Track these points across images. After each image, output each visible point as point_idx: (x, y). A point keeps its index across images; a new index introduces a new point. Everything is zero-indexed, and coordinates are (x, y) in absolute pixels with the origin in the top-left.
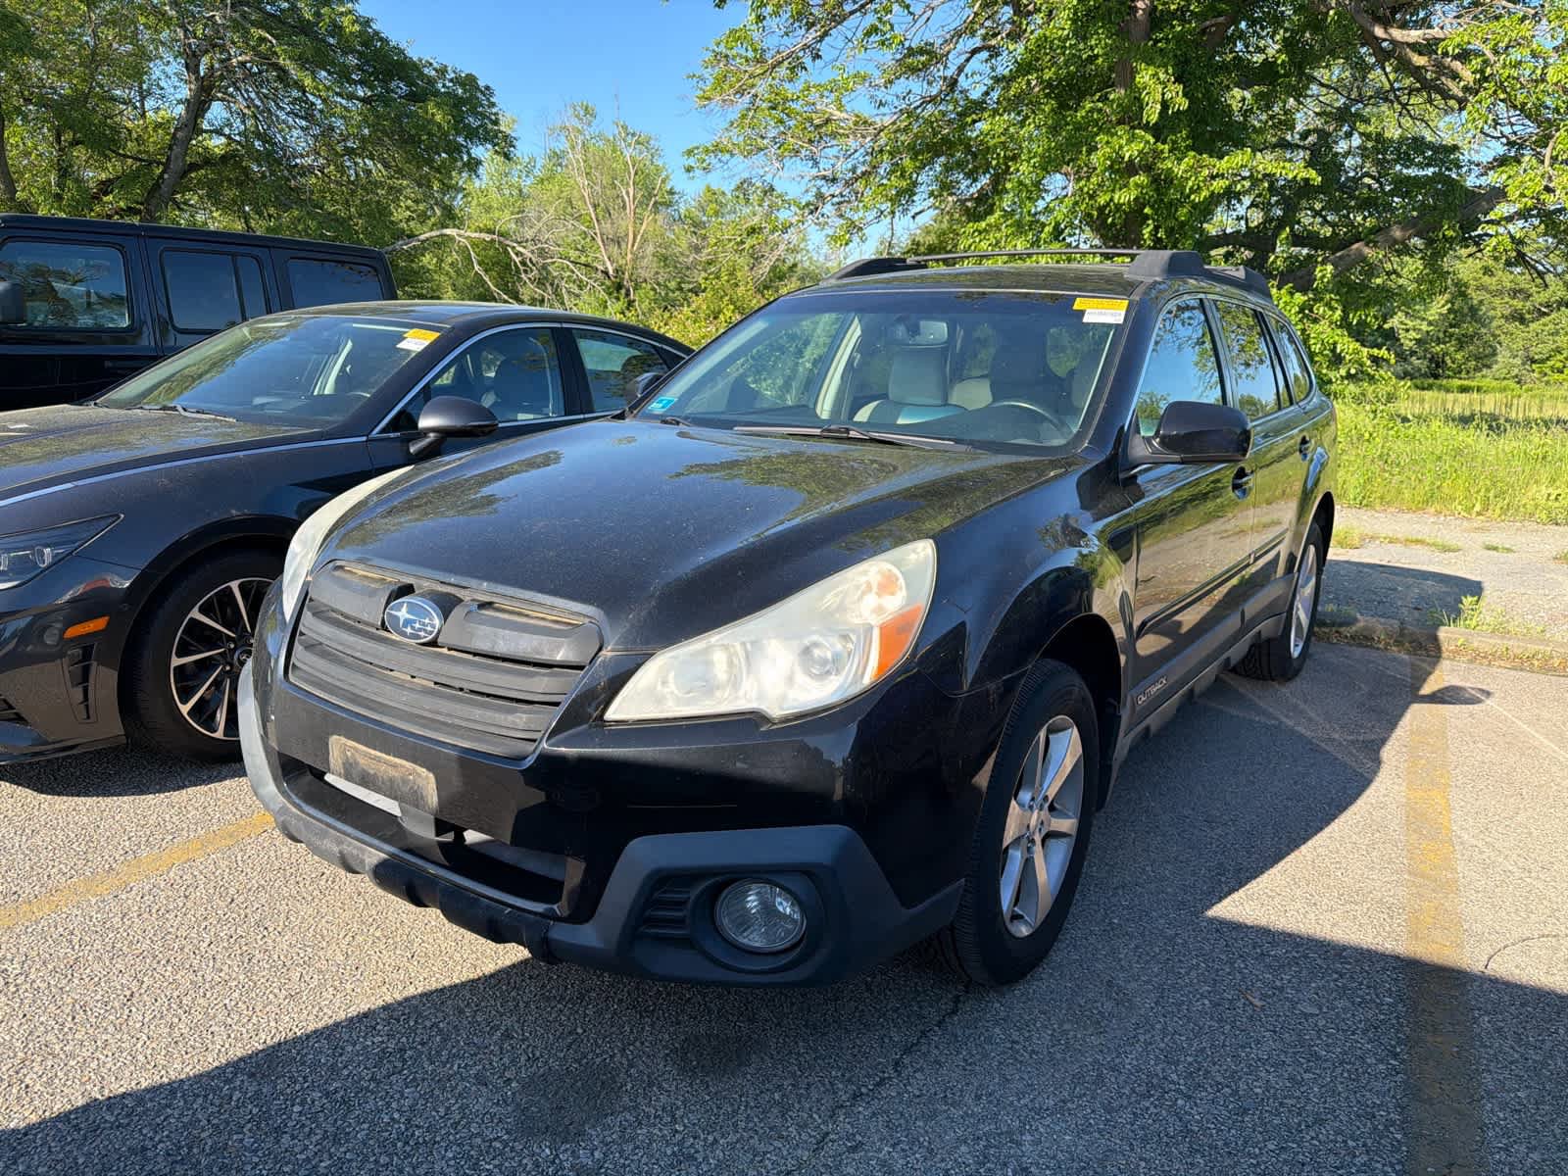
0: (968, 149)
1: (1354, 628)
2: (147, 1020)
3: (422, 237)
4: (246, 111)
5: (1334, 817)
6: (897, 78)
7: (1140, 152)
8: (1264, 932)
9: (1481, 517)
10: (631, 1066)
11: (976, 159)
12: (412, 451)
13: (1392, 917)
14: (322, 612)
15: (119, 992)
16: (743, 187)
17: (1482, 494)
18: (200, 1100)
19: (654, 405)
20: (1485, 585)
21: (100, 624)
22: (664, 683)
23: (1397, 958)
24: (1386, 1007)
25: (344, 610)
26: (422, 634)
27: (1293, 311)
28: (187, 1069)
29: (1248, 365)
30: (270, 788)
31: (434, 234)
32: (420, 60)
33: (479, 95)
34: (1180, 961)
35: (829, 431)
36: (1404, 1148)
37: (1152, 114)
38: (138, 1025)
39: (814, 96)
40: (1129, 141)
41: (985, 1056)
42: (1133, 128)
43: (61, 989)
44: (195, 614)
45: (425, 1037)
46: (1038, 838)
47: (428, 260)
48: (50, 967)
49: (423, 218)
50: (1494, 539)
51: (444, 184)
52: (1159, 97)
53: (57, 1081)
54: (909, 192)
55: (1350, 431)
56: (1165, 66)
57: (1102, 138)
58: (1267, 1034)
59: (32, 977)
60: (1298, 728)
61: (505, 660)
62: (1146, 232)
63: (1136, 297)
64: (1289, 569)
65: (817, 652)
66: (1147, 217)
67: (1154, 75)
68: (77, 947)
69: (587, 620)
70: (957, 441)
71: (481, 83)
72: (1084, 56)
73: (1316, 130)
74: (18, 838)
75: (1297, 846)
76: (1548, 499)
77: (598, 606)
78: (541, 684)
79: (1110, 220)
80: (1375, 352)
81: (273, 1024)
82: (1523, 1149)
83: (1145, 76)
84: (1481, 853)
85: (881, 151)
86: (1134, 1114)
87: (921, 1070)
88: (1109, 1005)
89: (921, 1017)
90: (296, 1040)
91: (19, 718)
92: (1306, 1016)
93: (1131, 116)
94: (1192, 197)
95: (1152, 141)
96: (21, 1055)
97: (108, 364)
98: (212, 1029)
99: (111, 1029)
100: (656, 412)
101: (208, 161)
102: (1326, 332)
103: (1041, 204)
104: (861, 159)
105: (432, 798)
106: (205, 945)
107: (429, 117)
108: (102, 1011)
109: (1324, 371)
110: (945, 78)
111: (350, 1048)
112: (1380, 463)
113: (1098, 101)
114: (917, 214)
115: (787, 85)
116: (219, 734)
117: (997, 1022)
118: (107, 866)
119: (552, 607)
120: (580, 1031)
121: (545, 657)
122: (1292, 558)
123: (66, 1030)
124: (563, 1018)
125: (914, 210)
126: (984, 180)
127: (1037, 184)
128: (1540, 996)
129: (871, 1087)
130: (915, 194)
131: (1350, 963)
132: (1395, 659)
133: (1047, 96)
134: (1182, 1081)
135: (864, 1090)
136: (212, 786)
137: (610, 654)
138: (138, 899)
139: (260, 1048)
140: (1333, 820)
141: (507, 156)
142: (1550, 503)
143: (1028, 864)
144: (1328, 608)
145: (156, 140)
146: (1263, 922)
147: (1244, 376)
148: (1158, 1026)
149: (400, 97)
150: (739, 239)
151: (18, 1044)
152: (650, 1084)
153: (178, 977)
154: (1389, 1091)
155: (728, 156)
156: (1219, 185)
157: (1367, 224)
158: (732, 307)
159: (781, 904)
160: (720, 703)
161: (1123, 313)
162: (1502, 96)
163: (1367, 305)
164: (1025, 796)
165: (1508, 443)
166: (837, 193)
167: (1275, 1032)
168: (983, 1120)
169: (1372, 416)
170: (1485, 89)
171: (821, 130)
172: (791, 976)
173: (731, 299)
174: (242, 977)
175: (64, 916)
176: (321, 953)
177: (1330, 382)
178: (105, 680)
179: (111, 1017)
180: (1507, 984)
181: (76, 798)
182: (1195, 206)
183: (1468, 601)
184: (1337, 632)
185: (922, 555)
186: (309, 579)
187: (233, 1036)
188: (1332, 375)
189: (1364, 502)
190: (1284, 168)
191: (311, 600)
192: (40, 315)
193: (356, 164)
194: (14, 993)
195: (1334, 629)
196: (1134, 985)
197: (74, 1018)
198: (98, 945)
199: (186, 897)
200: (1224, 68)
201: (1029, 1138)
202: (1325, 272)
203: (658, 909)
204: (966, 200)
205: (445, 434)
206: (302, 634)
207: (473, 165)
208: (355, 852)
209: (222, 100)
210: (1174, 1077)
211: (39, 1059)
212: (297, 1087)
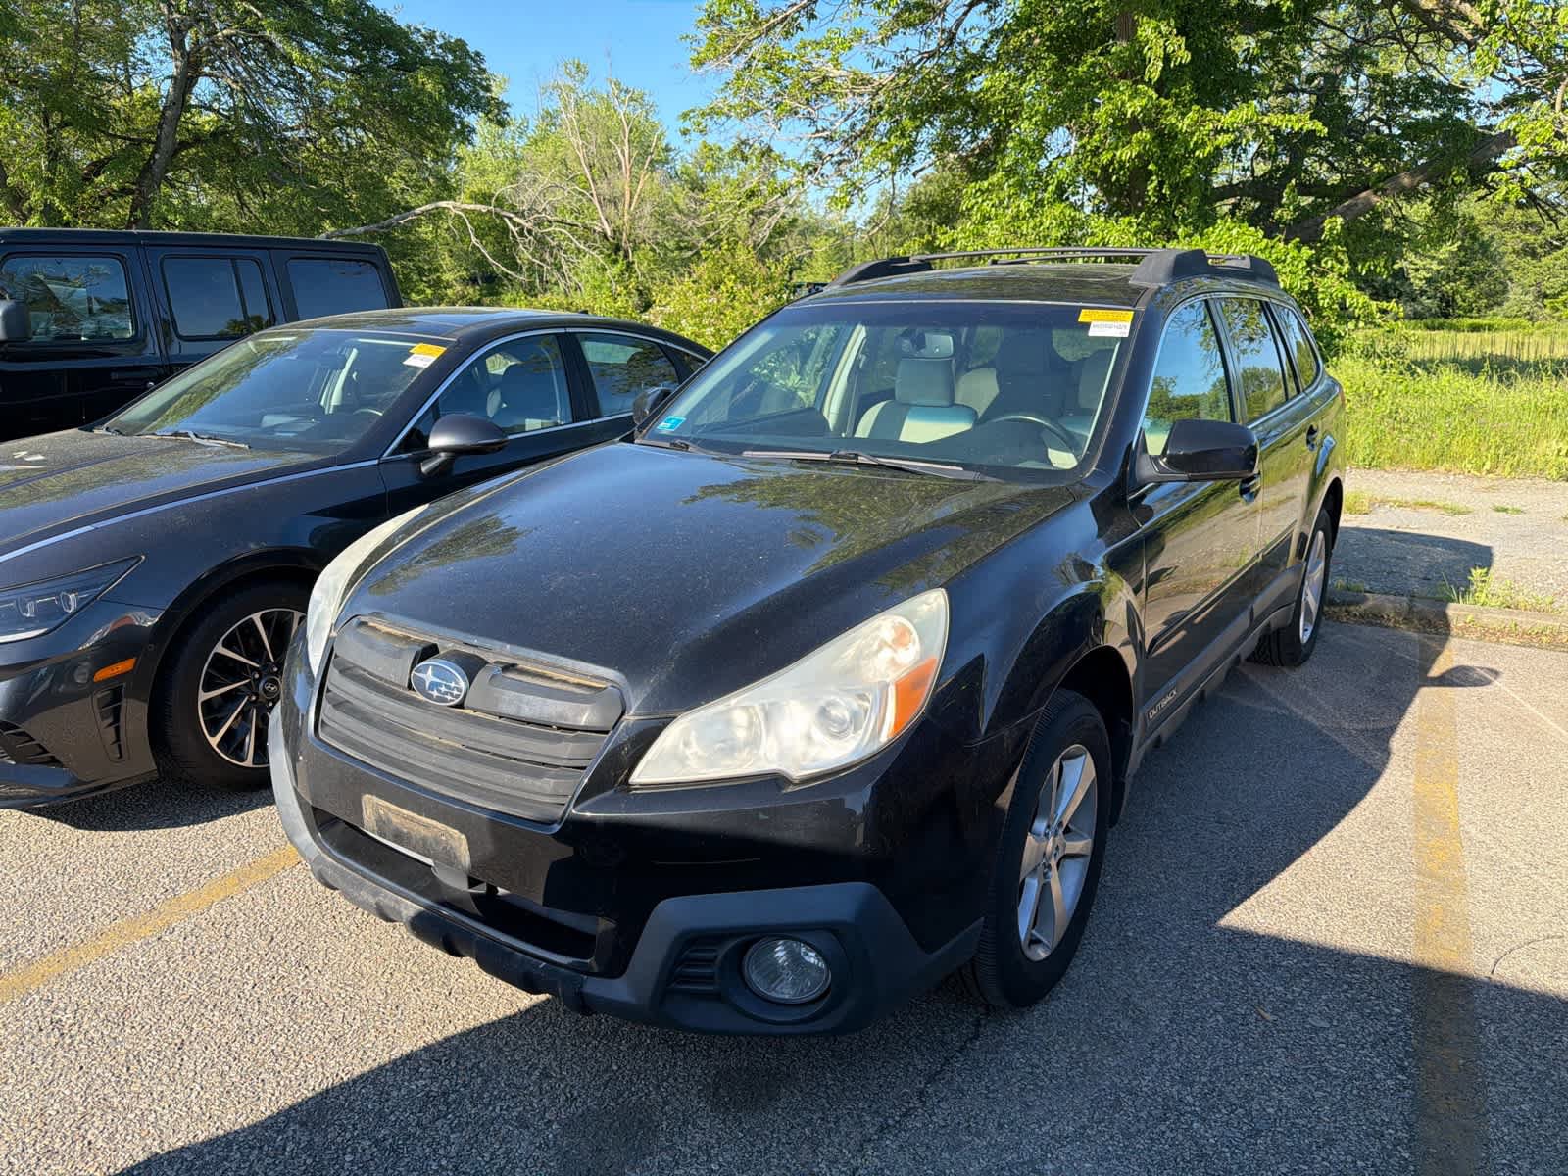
0: (967, 104)
1: (1363, 607)
2: (199, 1068)
3: (418, 210)
4: (234, 86)
5: (1344, 814)
6: (894, 34)
7: (1144, 108)
8: (1276, 941)
9: (1490, 476)
10: (666, 1103)
11: (979, 110)
12: (424, 469)
13: (1399, 922)
14: (349, 669)
15: (170, 1040)
16: (741, 151)
17: (1492, 451)
18: (256, 1152)
19: (662, 425)
20: (1497, 553)
21: (127, 665)
22: (687, 744)
23: (1406, 966)
24: (1394, 1018)
25: (370, 670)
26: (449, 697)
27: (1301, 266)
28: (241, 1120)
29: (1251, 340)
30: (305, 837)
31: (429, 207)
32: (409, 27)
33: (469, 60)
34: (1194, 975)
35: (838, 456)
36: (1412, 1168)
37: (1155, 70)
38: (191, 1075)
39: (810, 53)
40: (1131, 98)
41: (1007, 1083)
42: (1136, 83)
43: (114, 1038)
44: (219, 648)
45: (467, 1079)
46: (1053, 863)
47: (425, 231)
48: (102, 1016)
49: (418, 188)
50: (1501, 499)
51: (437, 153)
52: (1161, 52)
53: (117, 1135)
54: (910, 152)
55: (1359, 388)
56: (1166, 17)
57: (1105, 93)
58: (1279, 1051)
59: (86, 1027)
60: (1310, 718)
61: (529, 723)
62: (1151, 188)
63: (1141, 308)
64: (1300, 553)
65: (834, 712)
66: (1150, 173)
67: (1156, 29)
68: (126, 994)
69: (609, 684)
70: (967, 467)
71: (471, 49)
72: (1084, 9)
73: (1321, 74)
74: (59, 879)
75: (1308, 848)
76: (1558, 454)
77: (620, 670)
78: (566, 750)
79: (1114, 178)
80: (1384, 304)
81: (320, 1069)
82: (1526, 1165)
83: (1147, 30)
84: (1488, 849)
85: (880, 108)
86: (1151, 1139)
87: (945, 1099)
88: (1125, 1025)
89: (943, 1043)
90: (344, 1086)
91: (54, 761)
92: (1316, 1030)
93: (1133, 70)
94: (1197, 153)
95: (1155, 96)
96: (81, 1109)
97: (114, 376)
98: (261, 1077)
99: (165, 1080)
100: (665, 432)
101: (198, 139)
102: (1333, 286)
103: (1043, 163)
104: (860, 117)
105: (465, 857)
106: (249, 987)
107: (420, 86)
108: (155, 1061)
109: (1333, 326)
110: (943, 32)
111: (395, 1093)
112: (1390, 421)
113: (1100, 54)
114: (918, 171)
115: (783, 44)
116: (248, 763)
117: (1017, 1048)
118: (149, 906)
119: (574, 672)
120: (615, 1068)
121: (570, 723)
122: (1303, 537)
123: (122, 1082)
124: (598, 1055)
125: (914, 169)
126: (985, 135)
127: (1040, 142)
128: (1545, 1002)
129: (897, 1119)
130: (915, 153)
131: (1360, 972)
132: (1404, 638)
133: (1048, 49)
134: (1197, 1104)
135: (890, 1122)
136: (244, 815)
137: (632, 718)
138: (181, 940)
139: (310, 1095)
140: (1343, 818)
141: (501, 124)
142: (1561, 459)
143: (1045, 889)
144: (1337, 582)
145: (144, 121)
146: (1274, 931)
147: (1249, 351)
148: (1174, 1045)
149: (389, 66)
150: (738, 203)
151: (78, 1098)
152: (685, 1122)
153: (226, 1022)
154: (1397, 1107)
155: (724, 118)
156: (1223, 140)
157: (1376, 170)
158: (733, 277)
159: (807, 955)
160: (740, 767)
161: (1128, 325)
162: (1513, 39)
163: (1377, 253)
164: (1040, 825)
165: (1523, 392)
166: (836, 151)
167: (1286, 1047)
168: (1007, 1149)
169: (1380, 371)
170: (1495, 32)
171: (819, 88)
172: (820, 1025)
173: (732, 269)
174: (287, 1020)
175: (111, 960)
176: (361, 992)
177: (1339, 336)
178: (136, 713)
179: (165, 1067)
180: (1513, 990)
181: (113, 833)
182: (1199, 161)
183: (1477, 573)
184: (1346, 611)
185: (934, 605)
186: (334, 634)
187: (282, 1083)
188: (1340, 330)
189: (1374, 463)
190: (1289, 120)
191: (336, 656)
192: (44, 327)
193: (348, 136)
194: (69, 1045)
195: (1343, 608)
196: (1149, 1001)
197: (129, 1069)
198: (146, 991)
199: (227, 936)
200: (1228, 14)
201: (1051, 1167)
202: (1334, 224)
203: (689, 966)
204: (967, 156)
205: (455, 452)
206: (329, 691)
207: (465, 134)
208: (392, 904)
209: (209, 75)
210: (1189, 1098)
211: (99, 1114)
212: (348, 1135)
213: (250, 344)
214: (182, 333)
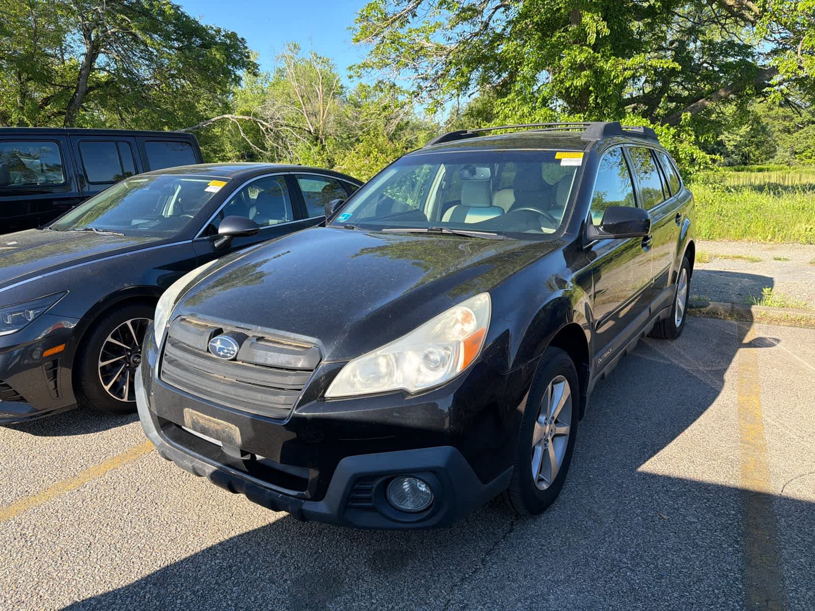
0: (496, 59)
1: (708, 308)
2: (99, 557)
3: (213, 120)
4: (117, 58)
5: (702, 413)
6: (457, 24)
7: (586, 58)
8: (668, 478)
9: (771, 242)
10: (347, 569)
11: (501, 63)
12: (216, 245)
13: (733, 467)
14: (176, 343)
15: (84, 543)
16: (379, 86)
17: (771, 230)
18: (129, 599)
19: (340, 217)
20: (776, 280)
21: (60, 348)
22: (355, 376)
23: (736, 489)
24: (731, 516)
25: (188, 343)
26: (229, 355)
27: (669, 138)
28: (121, 583)
29: (646, 173)
30: (154, 433)
31: (219, 117)
32: (207, 26)
33: (238, 43)
34: (625, 497)
35: (432, 230)
36: (744, 593)
37: (592, 39)
38: (95, 560)
39: (414, 35)
40: (580, 53)
41: (528, 554)
42: (582, 46)
43: (54, 542)
44: (109, 339)
45: (242, 558)
46: (550, 438)
47: (217, 131)
48: (48, 531)
49: (213, 109)
50: (778, 254)
51: (223, 91)
52: (595, 29)
53: (55, 592)
54: (467, 84)
55: (702, 199)
56: (597, 12)
57: (566, 51)
58: (671, 534)
59: (39, 536)
60: (681, 365)
61: (271, 367)
62: (591, 99)
63: (588, 151)
64: (673, 281)
65: (432, 357)
66: (591, 92)
67: (591, 18)
68: (60, 519)
69: (313, 345)
70: (499, 233)
71: (239, 37)
72: (555, 9)
73: (677, 40)
74: (26, 461)
75: (683, 430)
76: (806, 231)
77: (318, 338)
78: (291, 380)
79: (572, 95)
80: (713, 156)
81: (163, 556)
82: (804, 590)
83: (587, 18)
84: (778, 429)
85: (451, 63)
86: (605, 581)
87: (495, 563)
88: (590, 523)
89: (494, 534)
90: (176, 564)
91: (22, 399)
92: (691, 523)
93: (581, 39)
94: (615, 81)
95: (592, 52)
96: (36, 579)
97: (55, 203)
98: (133, 560)
99: (81, 563)
100: (342, 221)
101: (98, 85)
102: (687, 147)
103: (536, 88)
104: (440, 67)
105: (239, 440)
106: (126, 514)
107: (213, 56)
108: (76, 554)
109: (687, 168)
110: (482, 22)
111: (203, 567)
112: (718, 216)
113: (563, 32)
114: (471, 94)
115: (400, 30)
116: (125, 399)
117: (533, 536)
118: (73, 474)
119: (295, 339)
120: (320, 551)
121: (292, 366)
122: (675, 273)
123: (58, 565)
124: (312, 545)
125: (469, 93)
126: (505, 75)
127: (533, 77)
128: (810, 505)
129: (470, 574)
130: (469, 85)
131: (713, 493)
132: (730, 324)
133: (536, 30)
134: (629, 562)
135: (467, 576)
136: (123, 426)
137: (326, 363)
138: (90, 491)
139: (158, 569)
140: (701, 415)
141: (255, 75)
142: (807, 233)
143: (546, 453)
144: (694, 297)
145: (70, 76)
146: (667, 473)
147: (644, 178)
148: (616, 533)
149: (197, 46)
150: (378, 112)
151: (35, 574)
152: (358, 578)
153: (113, 533)
154: (735, 561)
155: (370, 69)
156: (628, 73)
157: (706, 89)
158: (376, 150)
159: (420, 486)
160: (383, 386)
161: (581, 159)
162: (775, 19)
163: (708, 132)
164: (542, 418)
165: (786, 200)
166: (429, 85)
167: (675, 533)
168: (529, 588)
169: (712, 191)
170: (765, 16)
171: (419, 53)
172: (426, 524)
173: (376, 146)
174: (146, 531)
175: (53, 502)
176: (185, 516)
177: (690, 173)
178: (65, 375)
179: (80, 556)
180: (793, 500)
181: (54, 437)
182: (616, 85)
183: (766, 290)
184: (699, 311)
185: (483, 301)
186: (168, 326)
187: (143, 563)
188: (691, 170)
189: (711, 237)
190: (661, 63)
191: (170, 337)
192: (17, 179)
193: (176, 82)
194: (30, 546)
195: (697, 309)
196: (602, 511)
197: (62, 558)
198: (71, 517)
199: (114, 489)
200: (629, 10)
201: (552, 597)
202: (687, 116)
203: (358, 493)
204: (496, 86)
205: (232, 236)
206: (166, 355)
207: (237, 80)
208: (200, 466)
209: (104, 53)
210: (625, 560)
211: (46, 581)
212: (178, 590)
213: (125, 184)
214: (90, 181)
